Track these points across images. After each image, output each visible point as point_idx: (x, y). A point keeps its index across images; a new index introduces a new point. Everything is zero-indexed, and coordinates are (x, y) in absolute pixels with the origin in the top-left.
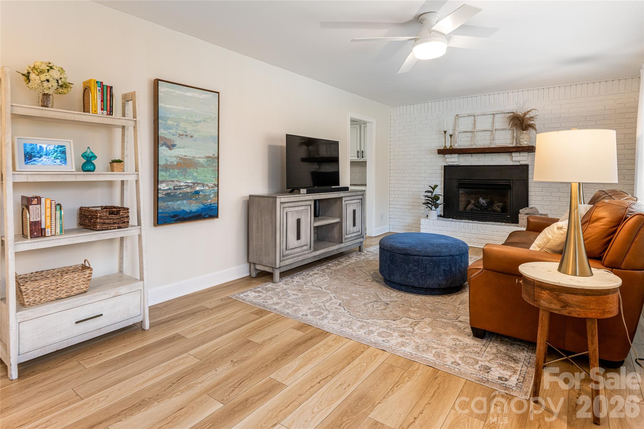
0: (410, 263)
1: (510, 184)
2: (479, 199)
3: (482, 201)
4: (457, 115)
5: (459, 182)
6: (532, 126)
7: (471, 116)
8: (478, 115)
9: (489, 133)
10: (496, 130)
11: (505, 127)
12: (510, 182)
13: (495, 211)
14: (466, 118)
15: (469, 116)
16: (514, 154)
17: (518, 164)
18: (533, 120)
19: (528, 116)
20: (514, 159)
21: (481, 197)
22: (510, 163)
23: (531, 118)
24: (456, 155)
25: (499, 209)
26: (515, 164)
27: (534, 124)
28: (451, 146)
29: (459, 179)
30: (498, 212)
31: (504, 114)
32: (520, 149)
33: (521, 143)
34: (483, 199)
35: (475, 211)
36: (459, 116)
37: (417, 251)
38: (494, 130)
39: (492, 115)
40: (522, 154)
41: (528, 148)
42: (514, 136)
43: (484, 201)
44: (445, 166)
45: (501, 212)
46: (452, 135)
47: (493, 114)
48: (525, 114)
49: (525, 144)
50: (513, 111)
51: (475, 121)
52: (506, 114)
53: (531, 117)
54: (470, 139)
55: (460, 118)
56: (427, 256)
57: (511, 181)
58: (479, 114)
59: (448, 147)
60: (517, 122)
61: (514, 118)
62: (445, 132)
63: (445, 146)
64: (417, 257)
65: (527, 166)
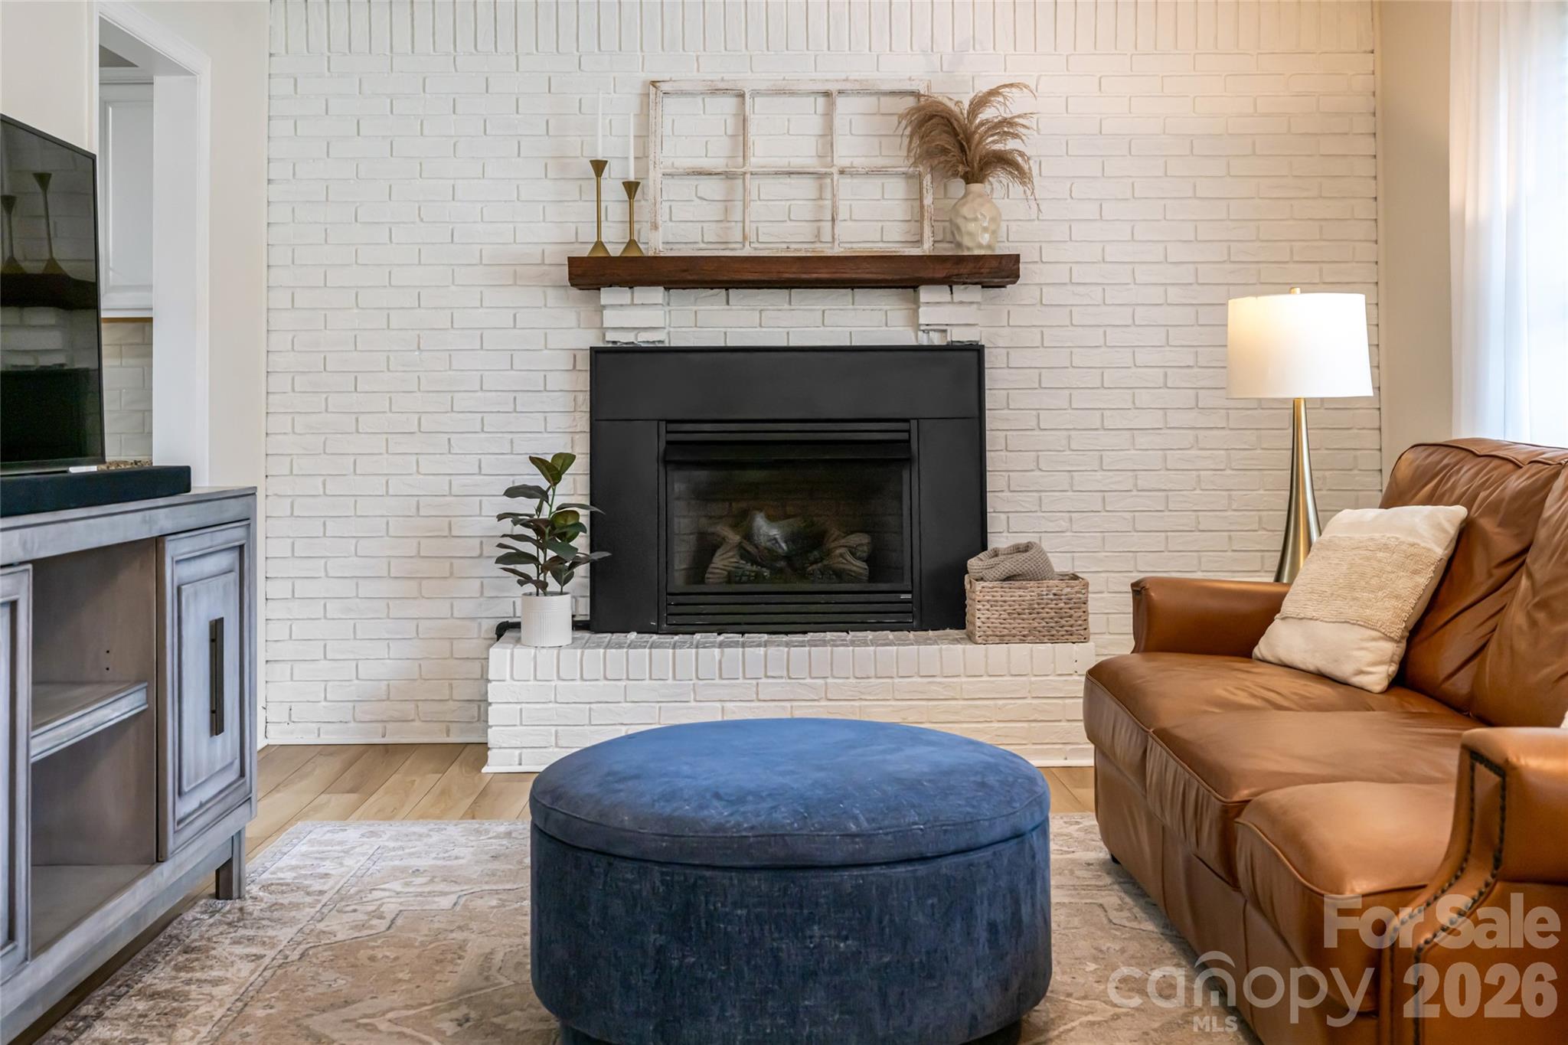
1: (908, 441)
2: (752, 519)
3: (768, 531)
4: (653, 83)
5: (673, 437)
6: (1003, 160)
7: (725, 91)
8: (756, 93)
9: (805, 187)
10: (842, 172)
11: (880, 162)
12: (909, 431)
13: (840, 575)
14: (699, 99)
15: (715, 92)
16: (926, 294)
17: (937, 340)
18: (1015, 136)
19: (988, 114)
20: (926, 316)
21: (760, 510)
22: (905, 337)
23: (1005, 126)
24: (657, 294)
25: (859, 566)
26: (924, 340)
27: (1022, 154)
28: (632, 243)
29: (668, 422)
30: (856, 579)
31: (873, 100)
32: (964, 270)
33: (967, 241)
34: (771, 519)
35: (749, 582)
36: (665, 87)
37: (853, 836)
38: (835, 170)
39: (821, 100)
40: (961, 293)
41: (995, 264)
42: (922, 206)
43: (775, 532)
44: (596, 353)
45: (872, 578)
46: (637, 184)
47: (827, 94)
48: (980, 102)
49: (980, 246)
50: (914, 88)
51: (744, 120)
52: (883, 99)
53: (1006, 122)
54: (713, 212)
55: (667, 100)
56: (909, 861)
57: (914, 423)
58: (763, 86)
59: (615, 250)
60: (944, 140)
61: (932, 117)
62: (599, 166)
63: (599, 245)
65: (976, 351)
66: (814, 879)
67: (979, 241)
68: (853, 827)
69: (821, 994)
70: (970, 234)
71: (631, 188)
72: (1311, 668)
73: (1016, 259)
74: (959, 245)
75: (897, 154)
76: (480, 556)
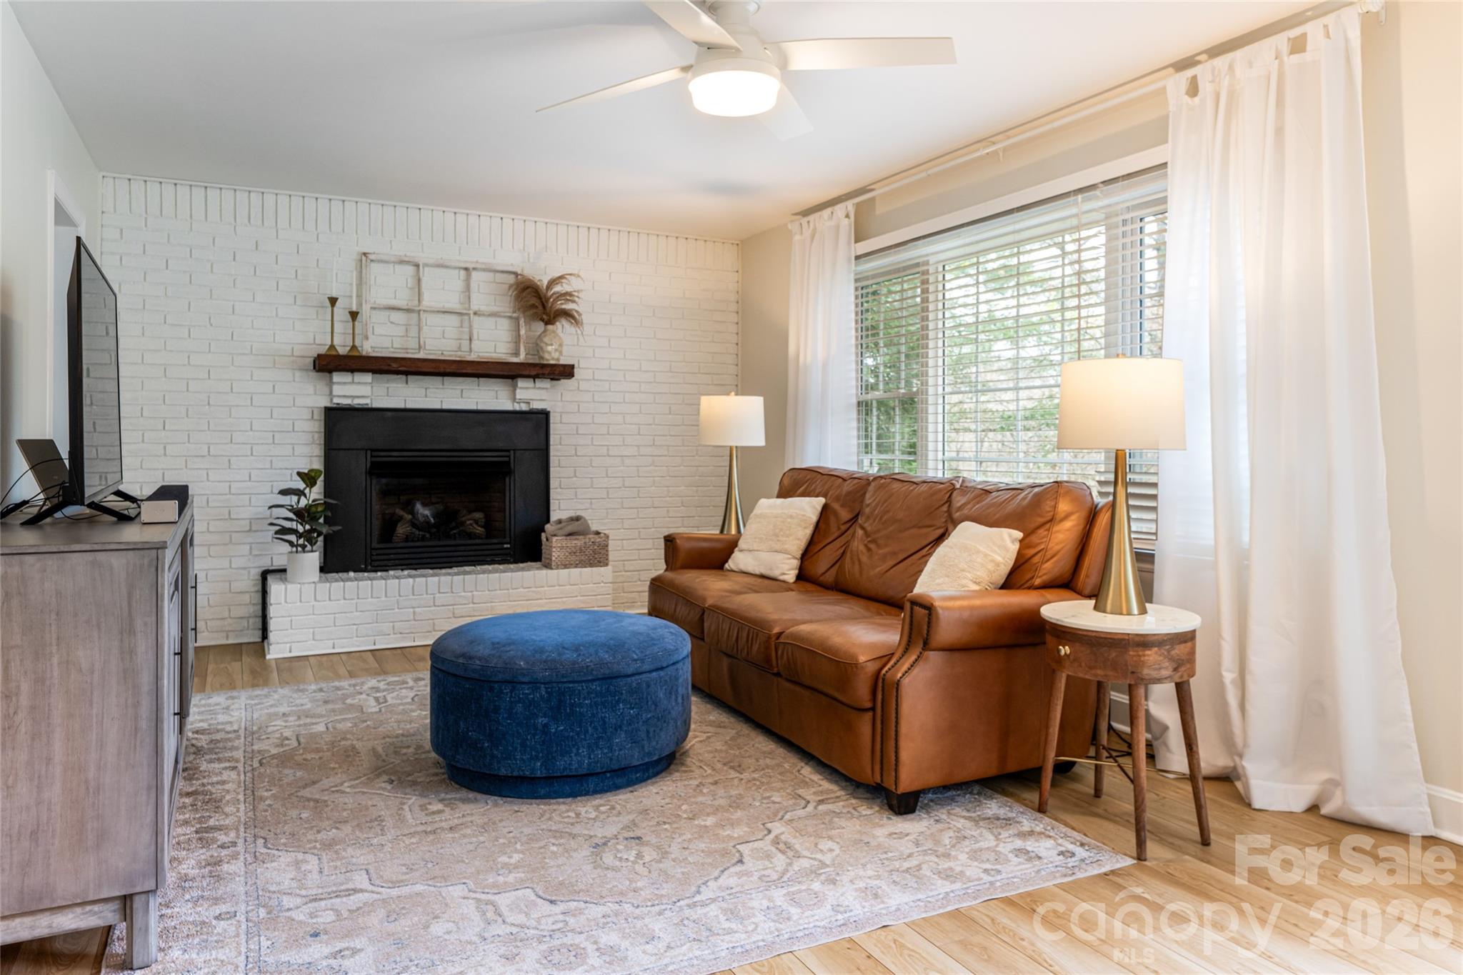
0: (618, 702)
1: (509, 463)
2: (415, 505)
3: (423, 511)
4: (365, 254)
5: (374, 459)
6: (567, 314)
7: (408, 263)
8: (426, 265)
9: (453, 320)
10: (475, 314)
11: (495, 309)
12: (509, 457)
13: (471, 536)
14: (391, 266)
15: (402, 262)
16: (521, 383)
17: (524, 407)
18: (574, 302)
19: (557, 288)
20: (520, 394)
21: (418, 500)
22: (507, 406)
23: (567, 296)
24: (368, 377)
25: (480, 530)
26: (517, 407)
27: (577, 312)
28: (354, 347)
29: (372, 450)
30: (479, 537)
31: (492, 274)
32: (547, 371)
33: (546, 356)
34: (424, 505)
35: (418, 541)
36: (372, 257)
38: (471, 312)
39: (463, 273)
40: (539, 383)
41: (562, 369)
42: (519, 336)
43: (427, 512)
44: (328, 411)
45: (489, 536)
46: (357, 313)
47: (466, 269)
48: (552, 282)
49: (553, 359)
50: (514, 270)
51: (419, 280)
52: (497, 275)
53: (569, 294)
54: (400, 331)
55: (373, 265)
56: (657, 670)
57: (512, 452)
58: (431, 261)
59: (342, 351)
60: (534, 301)
61: (528, 288)
62: (333, 301)
63: (332, 347)
64: (637, 677)
65: (545, 415)
66: (622, 682)
67: (553, 355)
68: (635, 656)
69: (623, 736)
70: (549, 353)
71: (354, 315)
72: (758, 573)
73: (572, 367)
74: (542, 358)
75: (505, 305)
76: (250, 530)
